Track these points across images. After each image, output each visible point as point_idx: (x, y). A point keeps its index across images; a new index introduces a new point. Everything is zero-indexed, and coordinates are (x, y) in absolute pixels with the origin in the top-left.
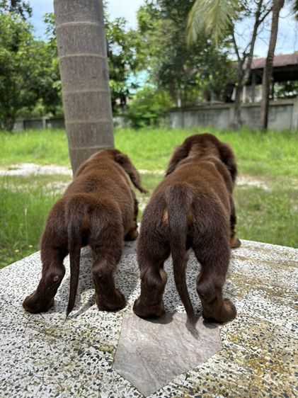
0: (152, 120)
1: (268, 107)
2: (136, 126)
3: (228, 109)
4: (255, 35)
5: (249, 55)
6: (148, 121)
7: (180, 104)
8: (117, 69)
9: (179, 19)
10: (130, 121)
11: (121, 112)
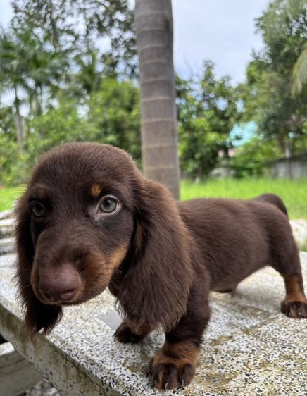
0: (255, 171)
2: (238, 177)
6: (250, 171)
7: (288, 154)
8: (222, 123)
9: (286, 71)
10: (232, 172)
11: (224, 162)
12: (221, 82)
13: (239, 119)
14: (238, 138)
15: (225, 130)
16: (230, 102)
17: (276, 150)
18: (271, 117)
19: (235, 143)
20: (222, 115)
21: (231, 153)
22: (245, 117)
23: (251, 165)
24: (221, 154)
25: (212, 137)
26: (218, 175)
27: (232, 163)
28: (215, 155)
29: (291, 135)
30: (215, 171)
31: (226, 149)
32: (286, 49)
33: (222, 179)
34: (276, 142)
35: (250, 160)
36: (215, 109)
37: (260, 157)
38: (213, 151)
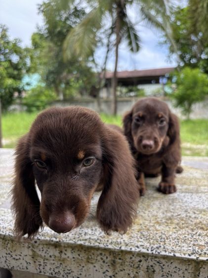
0: (41, 107)
1: (116, 102)
2: (30, 111)
3: (93, 102)
4: (107, 58)
5: (104, 70)
6: (38, 108)
7: (61, 97)
8: (16, 72)
9: (59, 44)
10: (25, 108)
11: (18, 101)
12: (14, 42)
13: (28, 71)
14: (28, 84)
15: (18, 78)
16: (21, 58)
17: (54, 94)
18: (50, 73)
19: (27, 88)
20: (16, 67)
21: (24, 95)
22: (33, 70)
23: (38, 103)
24: (16, 94)
25: (9, 82)
26: (14, 110)
27: (24, 101)
28: (11, 95)
29: (63, 86)
30: (12, 107)
31: (20, 92)
32: (59, 29)
33: (18, 113)
34: (54, 89)
35: (37, 100)
36: (10, 61)
37: (43, 98)
38: (10, 92)
